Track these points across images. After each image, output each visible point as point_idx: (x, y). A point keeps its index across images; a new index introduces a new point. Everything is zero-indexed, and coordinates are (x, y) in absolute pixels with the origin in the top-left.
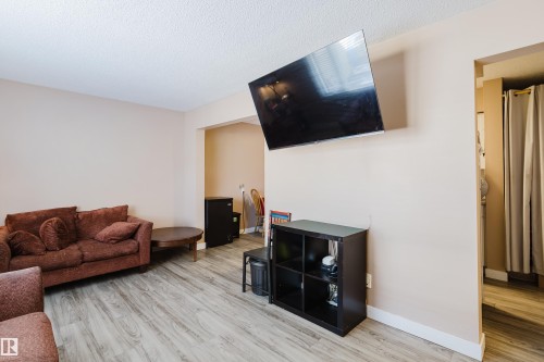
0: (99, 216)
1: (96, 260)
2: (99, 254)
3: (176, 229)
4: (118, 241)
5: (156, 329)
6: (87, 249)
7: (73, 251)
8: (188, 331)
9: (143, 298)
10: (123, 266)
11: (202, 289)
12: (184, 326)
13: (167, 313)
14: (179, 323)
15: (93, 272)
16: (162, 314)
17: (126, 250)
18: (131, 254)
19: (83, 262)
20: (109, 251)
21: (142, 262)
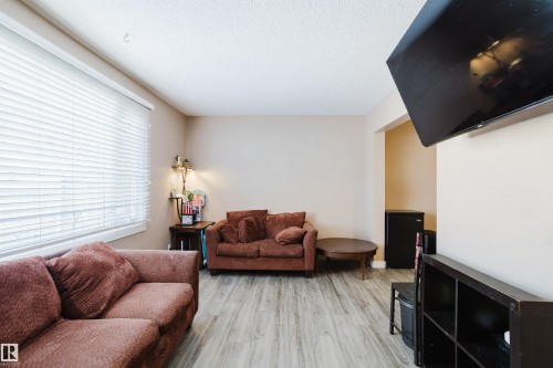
0: (280, 219)
1: (268, 257)
2: (270, 252)
3: (355, 241)
4: (287, 244)
5: (278, 335)
6: (263, 246)
7: (253, 247)
8: (300, 350)
9: (291, 301)
10: (289, 267)
11: (346, 312)
12: (300, 344)
13: (297, 323)
14: (298, 338)
15: (265, 267)
16: (292, 322)
17: (292, 253)
18: (296, 257)
19: (259, 256)
20: (278, 251)
21: (306, 268)
